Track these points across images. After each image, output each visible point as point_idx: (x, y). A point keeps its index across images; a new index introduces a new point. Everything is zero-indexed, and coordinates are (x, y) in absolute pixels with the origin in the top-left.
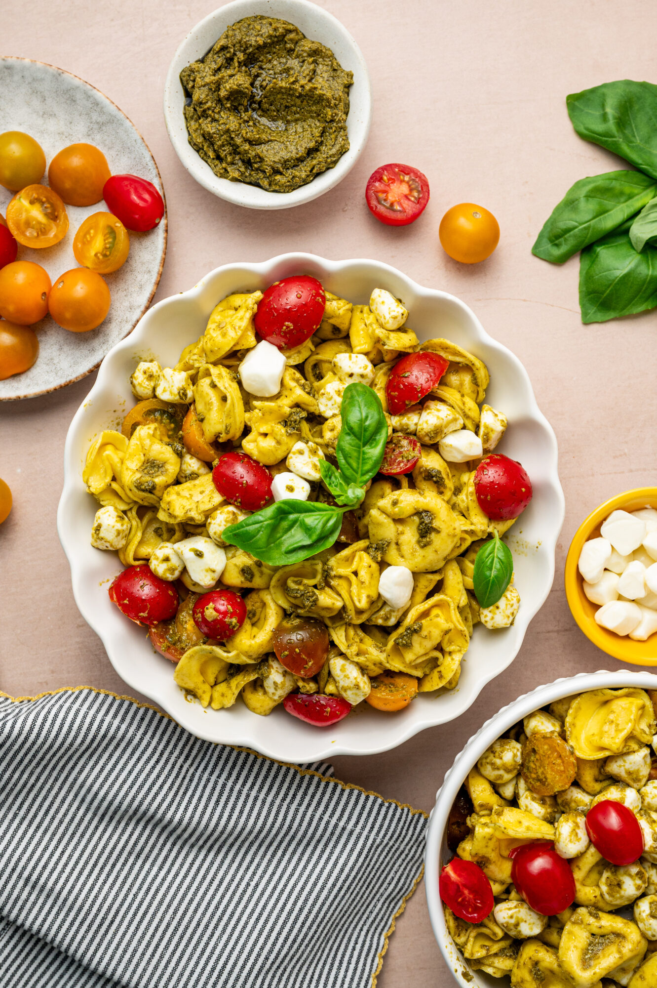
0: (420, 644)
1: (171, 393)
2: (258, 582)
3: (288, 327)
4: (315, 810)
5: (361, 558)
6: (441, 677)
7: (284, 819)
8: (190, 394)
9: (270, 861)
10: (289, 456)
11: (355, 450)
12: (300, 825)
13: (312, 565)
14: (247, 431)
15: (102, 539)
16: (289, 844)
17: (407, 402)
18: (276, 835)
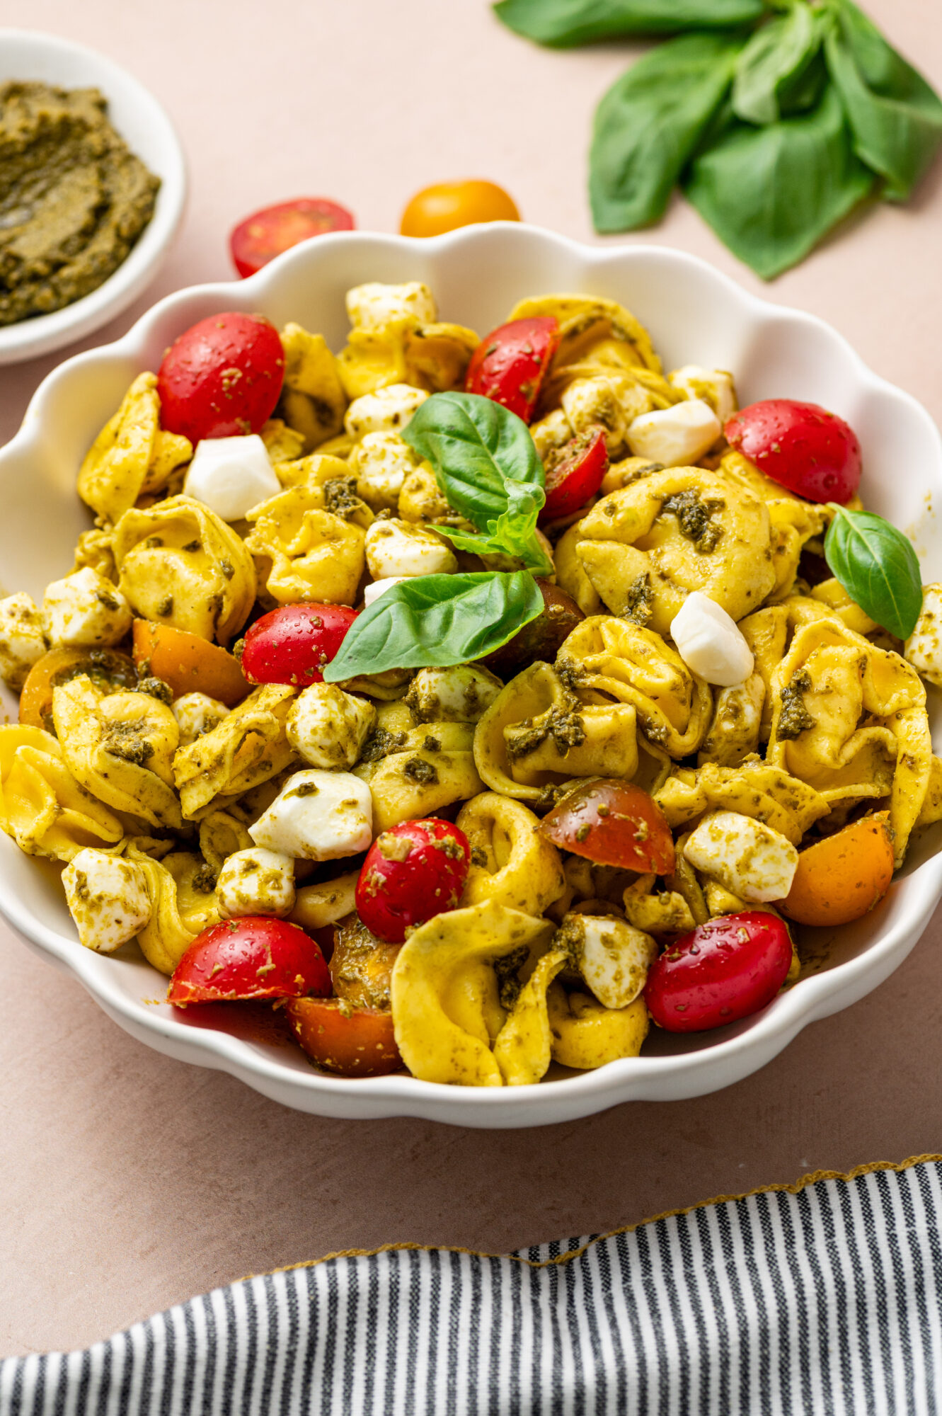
0: (828, 710)
1: (83, 610)
2: (452, 781)
3: (231, 378)
4: (870, 1229)
5: (614, 632)
6: (912, 763)
7: (817, 1272)
8: (118, 597)
9: (848, 1391)
10: (369, 550)
11: (482, 461)
12: (858, 1269)
13: (531, 676)
14: (263, 564)
15: (100, 898)
16: (863, 1333)
17: (523, 388)
18: (823, 1318)
